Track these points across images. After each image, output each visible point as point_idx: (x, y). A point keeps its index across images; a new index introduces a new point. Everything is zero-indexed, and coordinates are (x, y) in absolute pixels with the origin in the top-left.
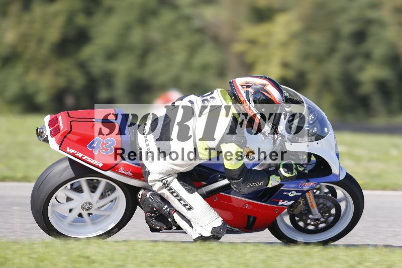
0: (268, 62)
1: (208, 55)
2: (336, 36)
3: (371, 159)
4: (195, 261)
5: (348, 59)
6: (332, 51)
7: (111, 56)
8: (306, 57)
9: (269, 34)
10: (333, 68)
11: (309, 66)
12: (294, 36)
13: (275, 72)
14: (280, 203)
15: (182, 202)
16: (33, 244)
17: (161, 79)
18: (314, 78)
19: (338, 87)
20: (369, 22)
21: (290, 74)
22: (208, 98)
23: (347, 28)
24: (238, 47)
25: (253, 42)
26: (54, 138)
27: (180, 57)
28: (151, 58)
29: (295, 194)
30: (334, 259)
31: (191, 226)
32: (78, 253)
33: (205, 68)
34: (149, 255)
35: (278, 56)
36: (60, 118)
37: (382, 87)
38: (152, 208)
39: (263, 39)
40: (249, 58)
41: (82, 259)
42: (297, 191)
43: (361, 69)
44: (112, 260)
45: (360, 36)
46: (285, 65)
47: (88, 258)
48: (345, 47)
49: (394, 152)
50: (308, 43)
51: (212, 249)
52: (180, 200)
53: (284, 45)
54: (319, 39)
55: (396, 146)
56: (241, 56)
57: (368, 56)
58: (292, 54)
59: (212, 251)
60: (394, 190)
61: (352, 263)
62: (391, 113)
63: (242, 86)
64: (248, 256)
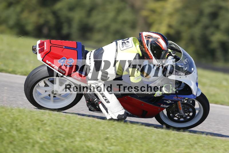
0: (160, 23)
1: (127, 15)
2: (201, 13)
3: (211, 86)
4: (103, 131)
5: (206, 27)
6: (197, 22)
7: (71, 9)
8: (182, 23)
9: (163, 8)
10: (197, 31)
11: (183, 28)
12: (177, 11)
13: (164, 30)
14: (161, 106)
15: (104, 97)
16: (13, 109)
17: (99, 26)
18: (186, 35)
19: (198, 42)
20: (220, 8)
21: (172, 32)
22: (126, 41)
23: (208, 10)
24: (145, 13)
25: (153, 11)
26: (40, 54)
27: (111, 15)
28: (94, 13)
29: (170, 102)
30: (182, 139)
31: (107, 112)
32: (37, 118)
33: (124, 22)
34: (78, 124)
35: (166, 21)
36: (45, 43)
37: (223, 45)
38: (89, 99)
39: (159, 10)
40: (150, 20)
41: (39, 121)
42: (171, 101)
43: (212, 34)
44: (56, 124)
45: (214, 15)
46: (170, 26)
47: (42, 121)
48: (205, 20)
49: (225, 83)
50: (184, 15)
51: (113, 125)
52: (103, 96)
53: (171, 15)
54: (191, 14)
55: (226, 80)
56: (146, 18)
57: (217, 27)
58: (175, 21)
59: (113, 126)
60: (222, 104)
61: (192, 142)
62: (226, 60)
63: (145, 37)
64: (134, 132)
